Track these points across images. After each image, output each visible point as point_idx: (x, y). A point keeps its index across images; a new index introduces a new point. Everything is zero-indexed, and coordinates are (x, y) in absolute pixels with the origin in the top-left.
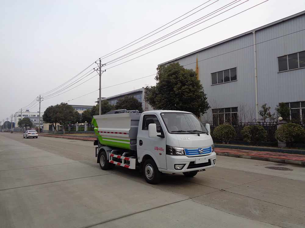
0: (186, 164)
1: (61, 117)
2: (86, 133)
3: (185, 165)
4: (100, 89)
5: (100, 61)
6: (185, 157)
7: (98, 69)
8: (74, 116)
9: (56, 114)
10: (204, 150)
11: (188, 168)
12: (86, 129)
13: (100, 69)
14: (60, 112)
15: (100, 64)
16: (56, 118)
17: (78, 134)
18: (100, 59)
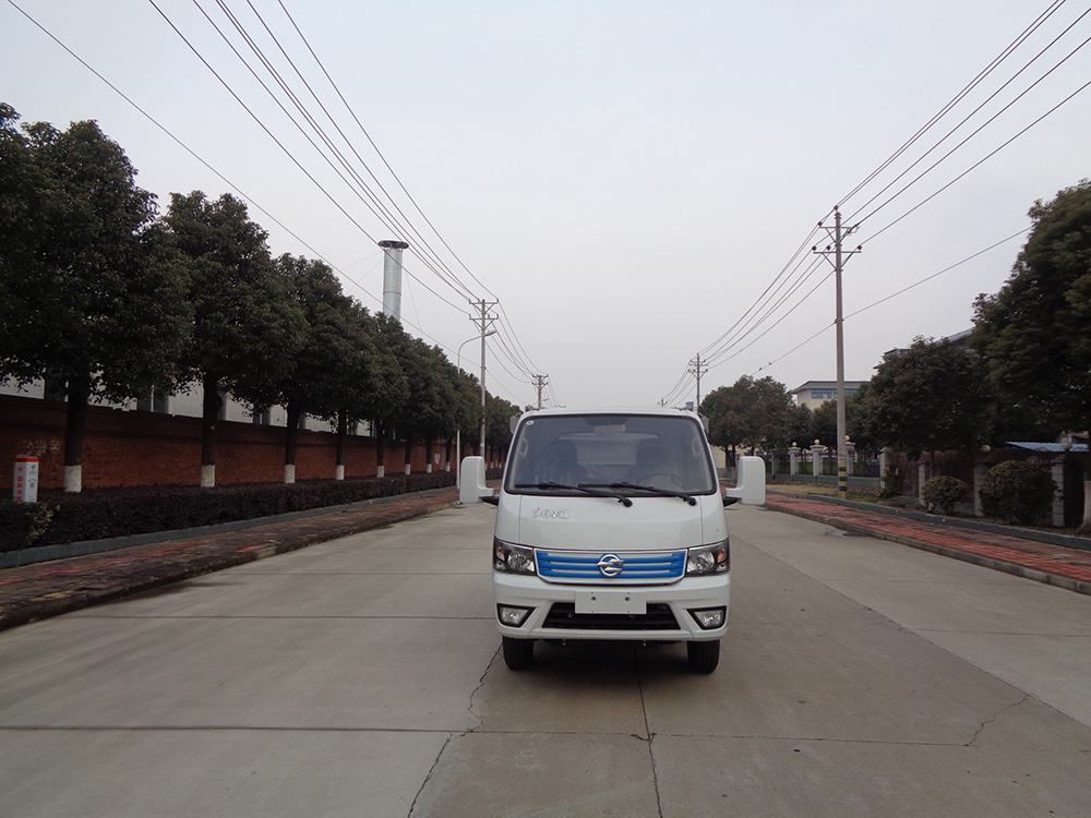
0: (534, 608)
1: (740, 424)
2: (816, 481)
3: (531, 610)
4: (839, 321)
5: (838, 216)
6: (534, 583)
7: (828, 248)
8: (783, 423)
9: (724, 415)
10: (627, 561)
11: (545, 625)
12: (817, 469)
13: (838, 245)
14: (738, 410)
15: (838, 227)
16: (724, 431)
17: (797, 484)
18: (836, 208)
